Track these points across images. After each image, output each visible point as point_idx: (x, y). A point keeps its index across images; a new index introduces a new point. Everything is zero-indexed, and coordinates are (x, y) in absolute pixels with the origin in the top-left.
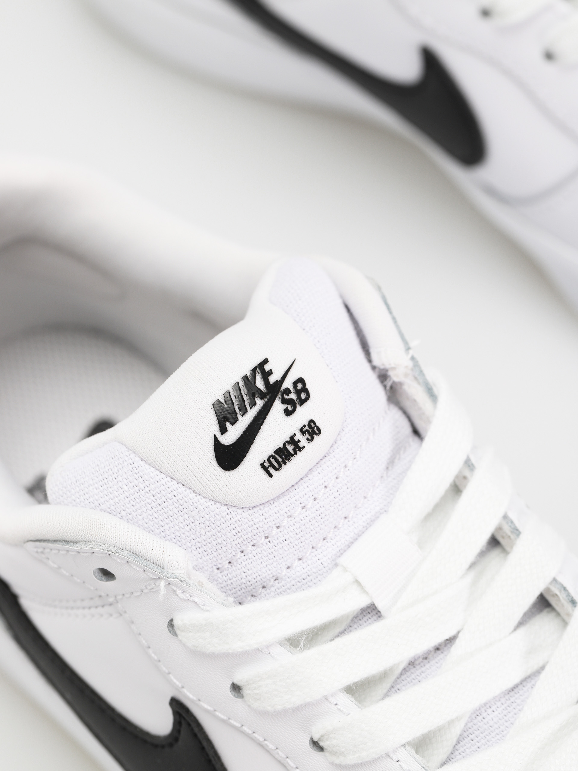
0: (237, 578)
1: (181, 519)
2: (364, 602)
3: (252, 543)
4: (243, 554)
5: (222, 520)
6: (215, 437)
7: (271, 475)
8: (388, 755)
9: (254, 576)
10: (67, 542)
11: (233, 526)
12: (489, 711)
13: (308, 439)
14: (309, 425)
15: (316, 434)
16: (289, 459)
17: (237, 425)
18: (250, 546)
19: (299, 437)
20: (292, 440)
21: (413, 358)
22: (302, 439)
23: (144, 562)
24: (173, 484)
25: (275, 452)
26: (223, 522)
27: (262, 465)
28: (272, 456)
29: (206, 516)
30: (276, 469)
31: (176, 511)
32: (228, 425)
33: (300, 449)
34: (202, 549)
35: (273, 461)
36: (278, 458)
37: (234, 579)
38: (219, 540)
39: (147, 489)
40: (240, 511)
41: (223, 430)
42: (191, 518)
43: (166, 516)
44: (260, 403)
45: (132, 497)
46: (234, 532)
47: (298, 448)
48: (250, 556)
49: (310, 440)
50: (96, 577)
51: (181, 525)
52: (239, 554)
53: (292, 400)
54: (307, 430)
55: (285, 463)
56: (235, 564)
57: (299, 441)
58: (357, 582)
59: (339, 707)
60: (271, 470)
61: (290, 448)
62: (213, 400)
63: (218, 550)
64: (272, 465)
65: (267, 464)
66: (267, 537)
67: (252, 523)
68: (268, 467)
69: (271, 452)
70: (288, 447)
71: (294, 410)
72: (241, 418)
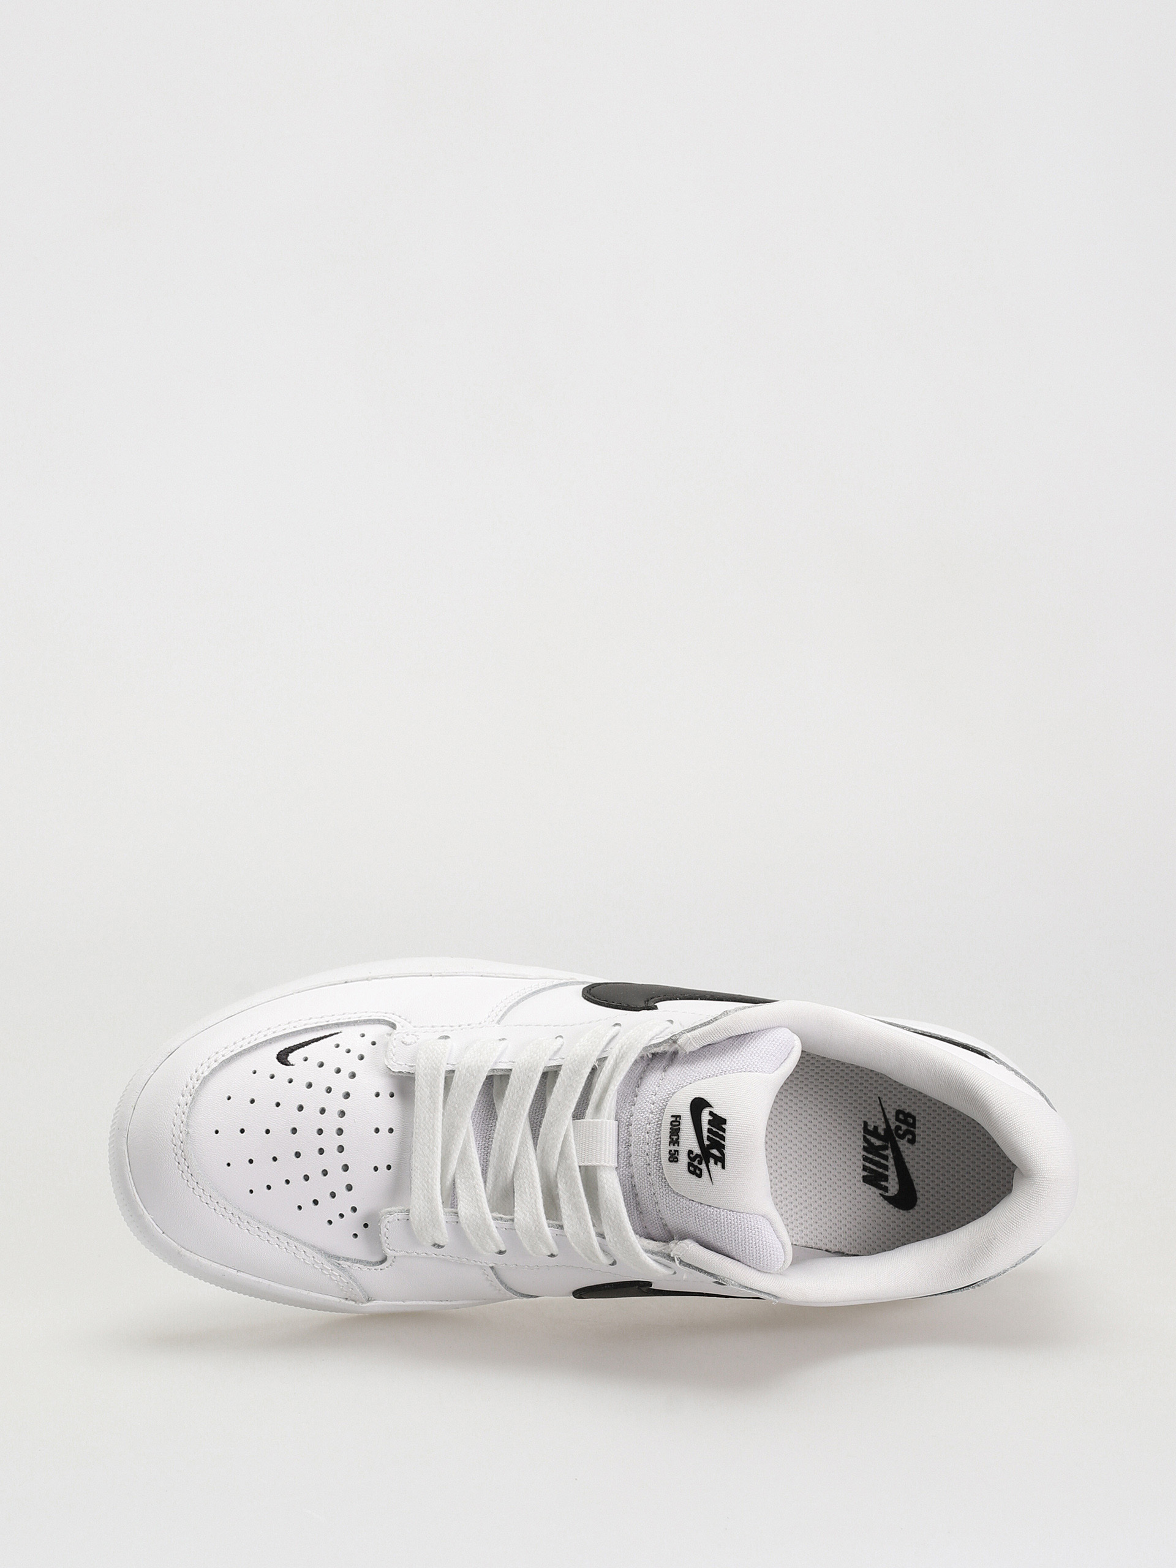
7: (672, 1116)
13: (671, 1151)
14: (677, 1158)
15: (670, 1157)
16: (670, 1133)
17: (707, 1122)
19: (676, 1148)
20: (677, 1142)
22: (673, 1148)
25: (679, 1128)
27: (680, 1116)
28: (679, 1124)
30: (672, 1122)
32: (711, 1118)
33: (670, 1143)
35: (678, 1123)
36: (676, 1128)
41: (711, 1113)
44: (706, 1143)
47: (672, 1142)
53: (694, 1161)
54: (675, 1154)
55: (671, 1129)
57: (674, 1145)
60: (674, 1119)
61: (675, 1138)
64: (676, 1121)
65: (678, 1119)
68: (676, 1119)
69: (681, 1127)
70: (676, 1137)
71: (689, 1157)
72: (709, 1127)
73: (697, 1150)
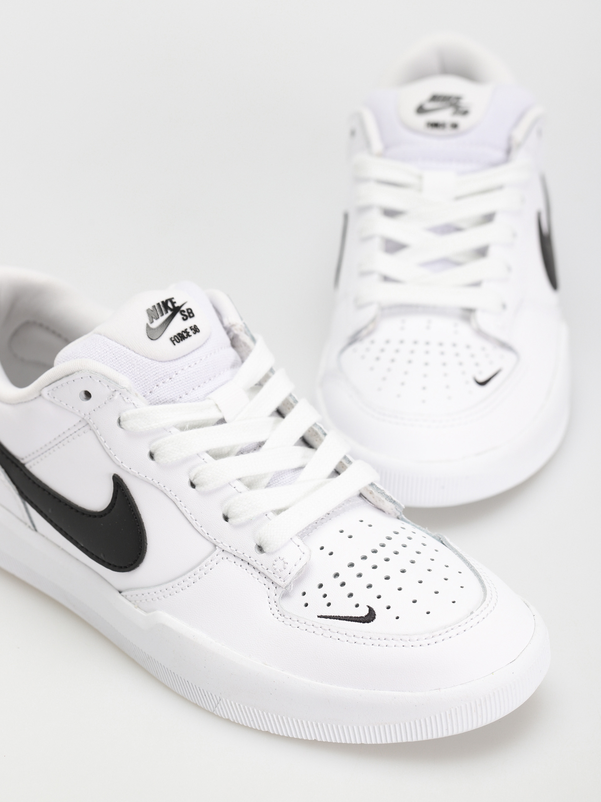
0: (154, 400)
1: (127, 366)
2: (219, 416)
3: (163, 381)
4: (158, 387)
5: (149, 366)
6: (147, 324)
7: (175, 344)
8: (229, 484)
9: (163, 399)
10: (67, 376)
11: (154, 370)
12: (281, 478)
13: (194, 333)
14: (194, 327)
15: (197, 332)
16: (184, 339)
17: (158, 321)
18: (161, 383)
19: (189, 330)
20: (185, 331)
21: (244, 323)
22: (191, 333)
23: (109, 380)
24: (124, 349)
25: (177, 335)
26: (149, 368)
27: (171, 339)
28: (175, 336)
29: (140, 364)
30: (178, 342)
31: (125, 361)
32: (154, 320)
33: (190, 336)
34: (137, 383)
35: (176, 338)
36: (178, 337)
37: (152, 401)
38: (146, 378)
39: (111, 351)
40: (158, 363)
41: (152, 322)
42: (133, 366)
43: (119, 364)
44: (170, 313)
45: (103, 356)
46: (154, 373)
47: (188, 335)
48: (162, 388)
49: (195, 333)
50: (80, 398)
51: (127, 369)
52: (156, 387)
53: (186, 315)
54: (193, 329)
55: (182, 340)
56: (154, 392)
57: (189, 333)
58: (217, 405)
59: (205, 460)
60: (175, 342)
62: (147, 308)
63: (146, 383)
65: (173, 339)
66: (171, 379)
67: (164, 369)
68: (174, 340)
69: (175, 334)
70: (184, 333)
71: (187, 319)
72: (160, 317)
73: (179, 316)
